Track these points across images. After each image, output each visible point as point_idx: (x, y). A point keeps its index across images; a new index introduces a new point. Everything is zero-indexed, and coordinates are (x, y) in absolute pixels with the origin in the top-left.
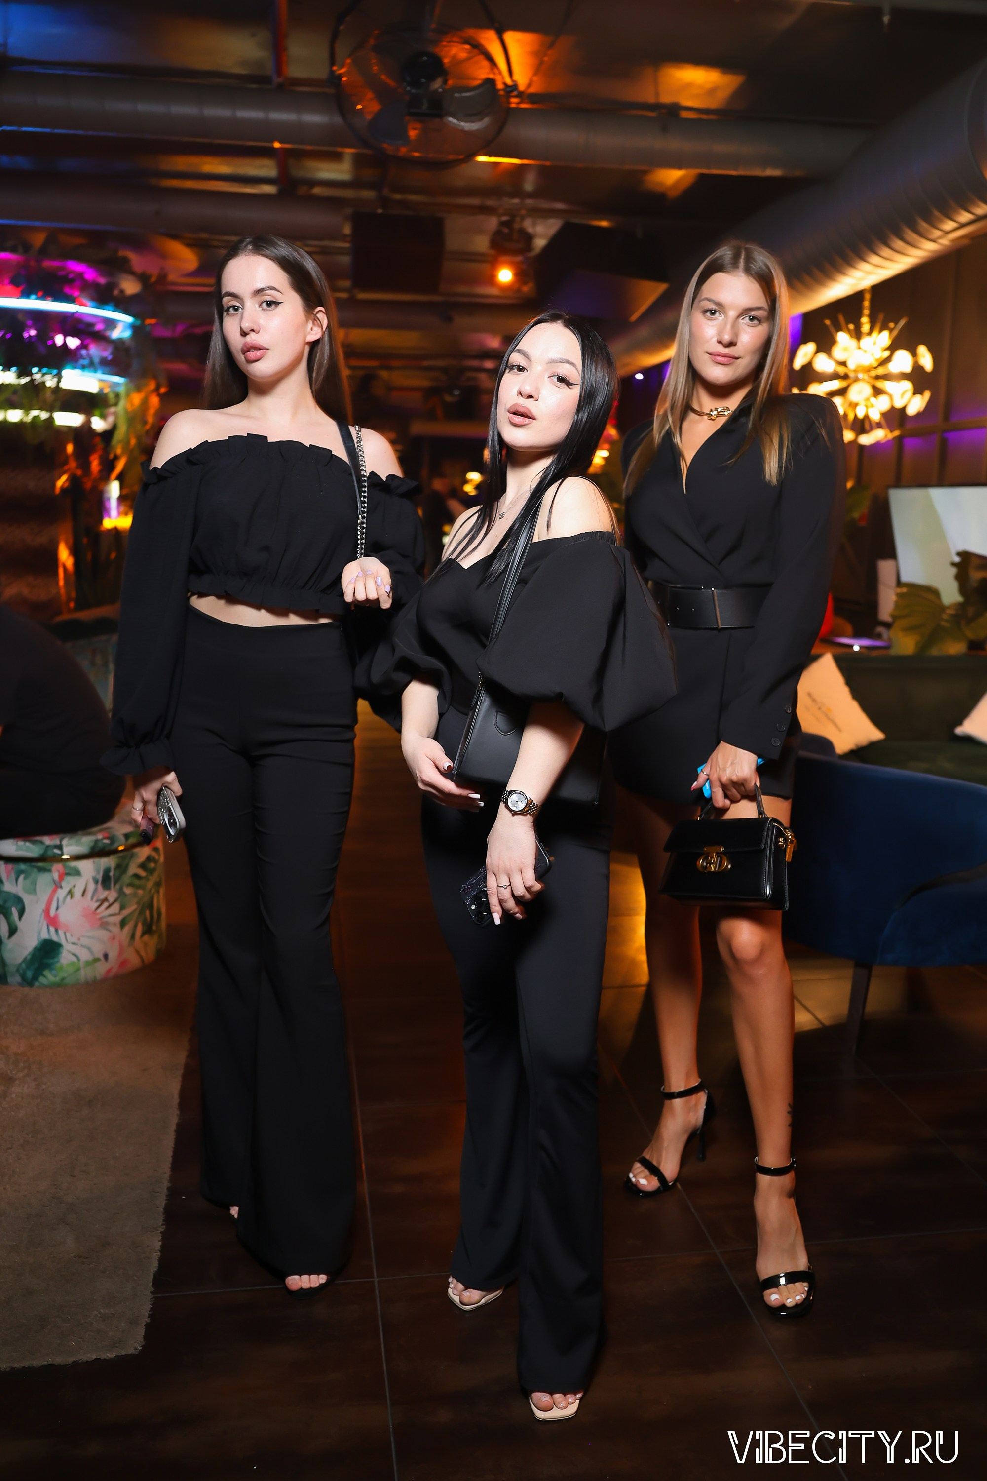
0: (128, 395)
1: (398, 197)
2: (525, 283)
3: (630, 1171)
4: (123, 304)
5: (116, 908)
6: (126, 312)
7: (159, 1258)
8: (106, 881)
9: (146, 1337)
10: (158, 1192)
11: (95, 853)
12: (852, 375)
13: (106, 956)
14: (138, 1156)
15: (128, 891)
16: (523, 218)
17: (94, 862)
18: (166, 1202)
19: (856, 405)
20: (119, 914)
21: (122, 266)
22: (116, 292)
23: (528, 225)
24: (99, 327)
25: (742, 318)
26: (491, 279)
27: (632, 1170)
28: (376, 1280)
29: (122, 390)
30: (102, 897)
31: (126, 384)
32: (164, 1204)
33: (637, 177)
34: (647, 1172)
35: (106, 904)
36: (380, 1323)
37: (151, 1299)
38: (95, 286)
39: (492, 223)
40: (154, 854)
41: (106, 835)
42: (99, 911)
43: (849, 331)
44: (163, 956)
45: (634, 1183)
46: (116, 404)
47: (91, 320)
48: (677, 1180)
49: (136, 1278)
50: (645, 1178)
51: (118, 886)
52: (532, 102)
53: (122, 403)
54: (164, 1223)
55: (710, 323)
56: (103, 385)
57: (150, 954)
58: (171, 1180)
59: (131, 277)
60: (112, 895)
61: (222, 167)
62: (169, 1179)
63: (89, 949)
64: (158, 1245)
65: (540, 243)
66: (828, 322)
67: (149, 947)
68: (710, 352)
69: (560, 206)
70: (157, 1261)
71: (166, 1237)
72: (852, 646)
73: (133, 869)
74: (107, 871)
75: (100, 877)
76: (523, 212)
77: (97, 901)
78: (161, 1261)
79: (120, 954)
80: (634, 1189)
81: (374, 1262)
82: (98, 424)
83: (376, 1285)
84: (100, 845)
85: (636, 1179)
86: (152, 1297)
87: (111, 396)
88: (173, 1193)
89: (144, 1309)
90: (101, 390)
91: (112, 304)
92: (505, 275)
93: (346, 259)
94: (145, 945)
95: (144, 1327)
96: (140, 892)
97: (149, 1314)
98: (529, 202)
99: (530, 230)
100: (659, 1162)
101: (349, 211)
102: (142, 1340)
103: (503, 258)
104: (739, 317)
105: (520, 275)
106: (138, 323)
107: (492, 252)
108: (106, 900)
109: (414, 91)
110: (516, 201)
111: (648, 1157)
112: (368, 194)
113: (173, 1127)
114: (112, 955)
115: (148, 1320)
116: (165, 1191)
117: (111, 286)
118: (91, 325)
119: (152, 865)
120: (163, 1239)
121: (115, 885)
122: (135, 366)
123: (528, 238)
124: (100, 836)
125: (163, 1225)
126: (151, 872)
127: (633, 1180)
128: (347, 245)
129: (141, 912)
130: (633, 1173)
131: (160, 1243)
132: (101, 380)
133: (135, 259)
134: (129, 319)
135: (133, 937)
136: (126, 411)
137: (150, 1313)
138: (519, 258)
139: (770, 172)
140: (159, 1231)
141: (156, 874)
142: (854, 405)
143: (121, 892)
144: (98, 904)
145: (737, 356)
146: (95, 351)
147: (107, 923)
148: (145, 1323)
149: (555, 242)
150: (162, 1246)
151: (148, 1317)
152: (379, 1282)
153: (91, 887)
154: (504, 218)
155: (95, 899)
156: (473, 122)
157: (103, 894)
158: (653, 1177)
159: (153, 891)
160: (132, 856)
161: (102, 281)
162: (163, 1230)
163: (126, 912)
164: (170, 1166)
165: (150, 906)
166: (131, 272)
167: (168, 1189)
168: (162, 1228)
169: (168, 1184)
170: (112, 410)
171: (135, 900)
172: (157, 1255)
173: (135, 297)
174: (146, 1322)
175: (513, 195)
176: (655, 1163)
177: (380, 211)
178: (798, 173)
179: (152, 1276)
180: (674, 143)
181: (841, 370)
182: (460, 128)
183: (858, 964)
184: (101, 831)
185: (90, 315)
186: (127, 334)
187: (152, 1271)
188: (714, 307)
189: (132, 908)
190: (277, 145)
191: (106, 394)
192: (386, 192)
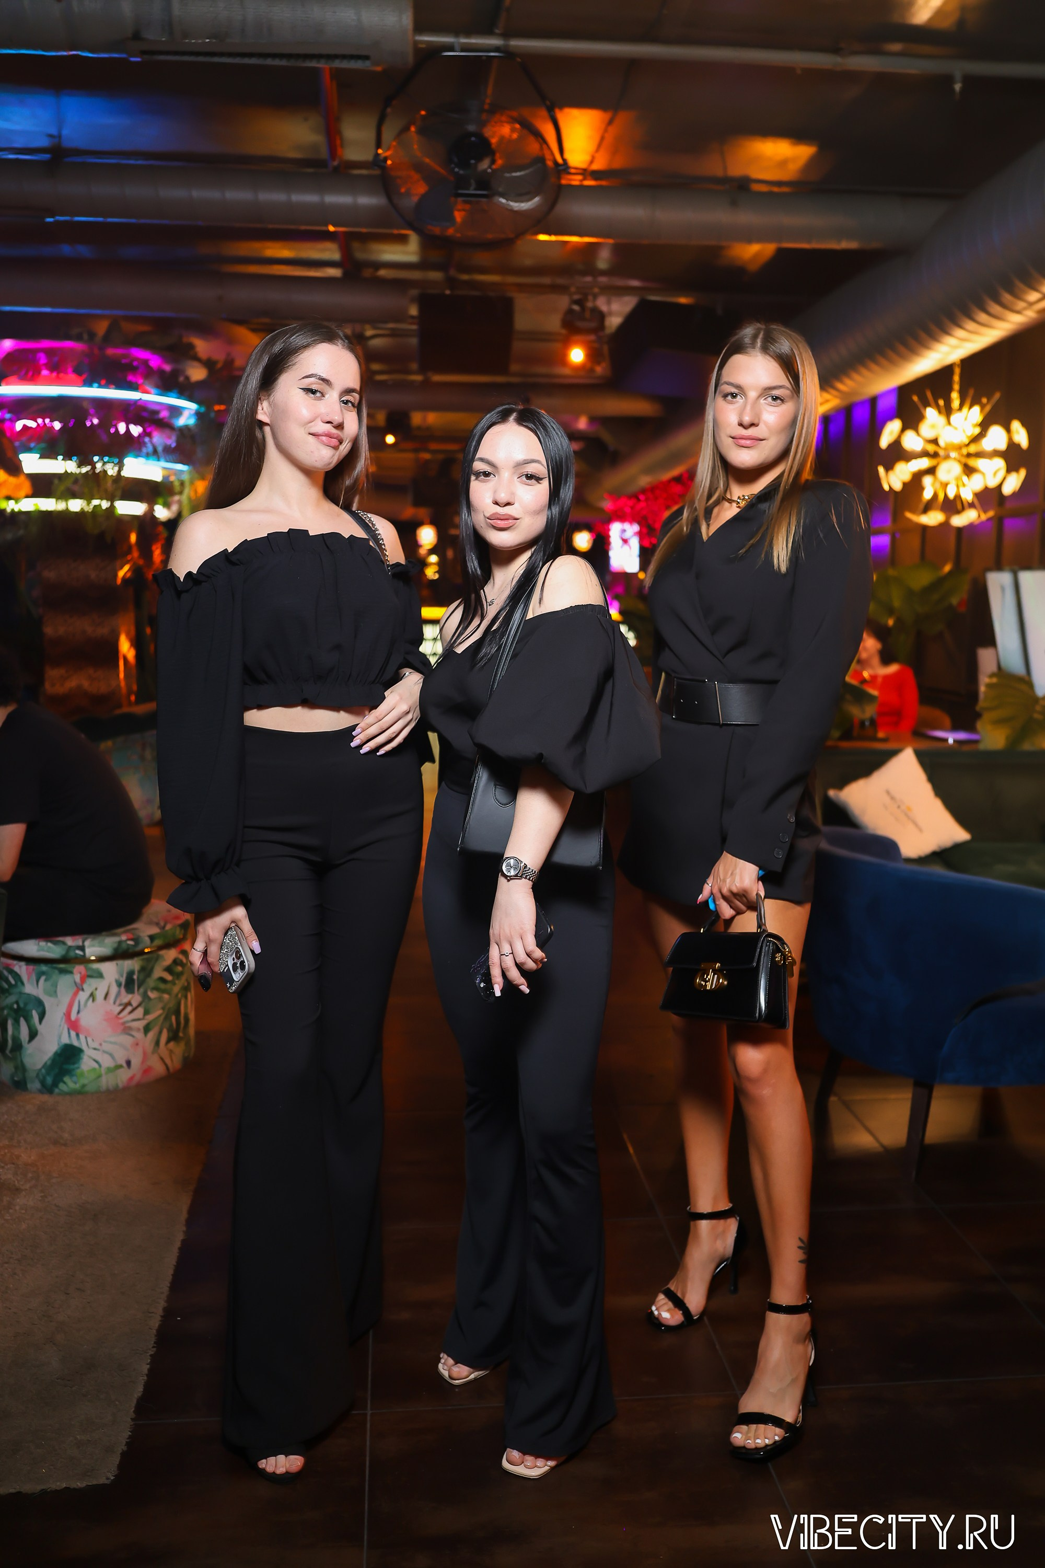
0: (192, 482)
1: (465, 277)
2: (599, 363)
3: (653, 1303)
4: (187, 390)
5: (140, 1012)
6: (191, 399)
7: (145, 1382)
8: (129, 984)
9: (121, 1466)
10: (152, 1313)
11: (118, 955)
12: (942, 453)
13: (129, 1063)
14: (137, 1273)
15: (153, 995)
16: (595, 297)
17: (117, 964)
18: (160, 1323)
19: (946, 485)
20: (143, 1019)
21: (186, 353)
22: (181, 379)
23: (602, 304)
24: (164, 414)
25: (763, 398)
26: (563, 359)
27: (656, 1303)
28: (369, 1412)
29: (186, 477)
30: (125, 1000)
31: (190, 472)
32: (157, 1325)
33: (716, 251)
34: (670, 1305)
35: (129, 1009)
36: (368, 1459)
37: (131, 1425)
38: (161, 373)
39: (563, 302)
40: (181, 957)
41: (131, 936)
42: (121, 1015)
43: (938, 407)
44: (189, 1064)
45: (657, 1316)
46: (181, 493)
47: (156, 408)
48: (703, 1313)
49: (117, 1403)
50: (668, 1311)
51: (142, 990)
52: (596, 179)
53: (187, 491)
54: (155, 1345)
55: (731, 407)
56: (166, 473)
57: (175, 1062)
58: (169, 1299)
59: (196, 364)
60: (136, 999)
61: (284, 251)
62: (166, 1299)
63: (111, 1055)
64: (145, 1368)
65: (614, 321)
66: (915, 398)
67: (175, 1055)
68: (733, 435)
69: (635, 283)
70: (142, 1385)
71: (155, 1362)
72: (946, 740)
73: (158, 972)
74: (130, 974)
75: (123, 980)
76: (596, 290)
77: (120, 1005)
78: (147, 1386)
79: (143, 1062)
80: (655, 1323)
81: (369, 1393)
82: (162, 513)
83: (369, 1418)
84: (124, 946)
85: (658, 1311)
86: (132, 1424)
87: (177, 484)
88: (168, 1314)
89: (122, 1435)
90: (165, 478)
91: (176, 391)
92: (577, 355)
93: (414, 341)
94: (171, 1052)
95: (120, 1456)
96: (166, 996)
97: (126, 1442)
98: (603, 280)
99: (604, 308)
100: (684, 1294)
101: (414, 292)
102: (116, 1470)
103: (576, 338)
104: (760, 396)
105: (593, 355)
106: (203, 410)
107: (564, 331)
108: (129, 1004)
109: (461, 172)
110: (589, 279)
111: (672, 1289)
112: (436, 275)
113: (178, 1244)
114: (136, 1062)
115: (125, 1448)
116: (160, 1312)
117: (175, 373)
118: (157, 412)
119: (179, 969)
120: (151, 1363)
121: (139, 988)
122: (199, 453)
123: (601, 317)
124: (124, 938)
125: (153, 1347)
126: (178, 976)
127: (656, 1313)
128: (414, 327)
129: (167, 1018)
130: (656, 1306)
131: (148, 1366)
132: (164, 468)
133: (201, 346)
134: (193, 406)
135: (157, 1043)
136: (190, 499)
137: (128, 1440)
138: (592, 337)
139: (845, 245)
140: (148, 1354)
141: (184, 978)
142: (945, 485)
143: (145, 996)
144: (121, 1008)
145: (761, 437)
146: (159, 439)
147: (130, 1028)
148: (121, 1451)
149: (630, 319)
150: (149, 1370)
151: (125, 1445)
152: (372, 1414)
153: (114, 990)
154: (576, 297)
155: (118, 1003)
156: (522, 202)
157: (126, 998)
158: (677, 1309)
159: (180, 996)
160: (158, 958)
161: (167, 368)
162: (152, 1353)
163: (150, 1017)
164: (169, 1285)
165: (177, 1012)
166: (196, 358)
167: (165, 1309)
168: (152, 1351)
169: (165, 1304)
170: (176, 498)
171: (160, 1005)
172: (143, 1379)
173: (200, 384)
174: (122, 1449)
175: (584, 273)
176: (679, 1295)
177: (448, 292)
178: (875, 245)
179: (135, 1401)
180: (746, 217)
181: (931, 448)
182: (510, 208)
183: (918, 1084)
184: (125, 932)
185: (155, 402)
186: (192, 422)
187: (136, 1396)
188: (734, 390)
189: (157, 1013)
190: (331, 228)
191: (172, 482)
192: (453, 272)
